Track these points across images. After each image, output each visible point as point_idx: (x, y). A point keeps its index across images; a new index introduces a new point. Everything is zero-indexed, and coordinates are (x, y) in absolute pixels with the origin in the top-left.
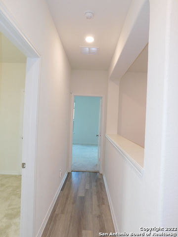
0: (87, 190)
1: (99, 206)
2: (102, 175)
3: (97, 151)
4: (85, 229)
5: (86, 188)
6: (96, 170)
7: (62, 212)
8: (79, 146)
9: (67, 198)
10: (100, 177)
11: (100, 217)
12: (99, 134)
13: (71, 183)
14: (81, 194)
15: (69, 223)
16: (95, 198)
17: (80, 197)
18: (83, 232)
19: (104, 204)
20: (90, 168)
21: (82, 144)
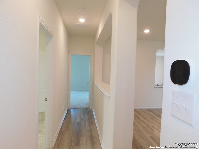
0: (82, 118)
1: (90, 126)
2: (92, 110)
3: (88, 94)
4: (81, 137)
5: (81, 117)
6: (88, 107)
7: (67, 130)
8: (74, 92)
9: (69, 123)
10: (90, 111)
11: (90, 131)
12: (89, 82)
13: (70, 115)
14: (78, 120)
15: (71, 135)
16: (87, 123)
17: (77, 122)
18: (81, 138)
19: (93, 125)
20: (83, 106)
21: (77, 90)
